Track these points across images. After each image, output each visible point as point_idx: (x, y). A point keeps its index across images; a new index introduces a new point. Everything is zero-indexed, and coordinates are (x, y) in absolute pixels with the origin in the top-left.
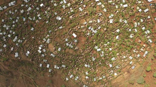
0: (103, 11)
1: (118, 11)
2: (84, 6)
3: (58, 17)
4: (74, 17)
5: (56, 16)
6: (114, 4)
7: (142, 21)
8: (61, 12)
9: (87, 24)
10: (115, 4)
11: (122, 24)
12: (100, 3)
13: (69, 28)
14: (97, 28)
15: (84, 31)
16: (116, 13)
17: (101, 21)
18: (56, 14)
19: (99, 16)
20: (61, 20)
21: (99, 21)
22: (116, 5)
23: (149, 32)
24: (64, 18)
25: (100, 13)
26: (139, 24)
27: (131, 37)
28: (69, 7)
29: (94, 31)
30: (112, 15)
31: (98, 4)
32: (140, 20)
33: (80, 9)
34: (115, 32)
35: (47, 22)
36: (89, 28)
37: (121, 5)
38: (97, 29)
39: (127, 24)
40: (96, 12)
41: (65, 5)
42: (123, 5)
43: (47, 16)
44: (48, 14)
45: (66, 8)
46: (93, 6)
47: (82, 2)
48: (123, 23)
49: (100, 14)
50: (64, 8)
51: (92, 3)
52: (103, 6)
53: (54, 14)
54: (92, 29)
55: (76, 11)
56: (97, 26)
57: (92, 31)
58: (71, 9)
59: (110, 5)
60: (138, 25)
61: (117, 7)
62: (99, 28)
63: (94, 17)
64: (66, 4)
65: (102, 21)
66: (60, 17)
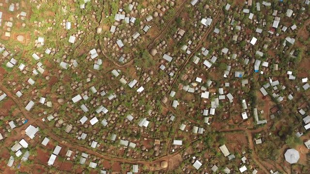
0: (119, 71)
1: (88, 80)
2: (163, 68)
3: (209, 24)
4: (176, 36)
5: (215, 25)
6: (103, 94)
7: (31, 81)
8: (208, 37)
9: (142, 27)
10: (100, 95)
11: (69, 57)
12: (132, 85)
13: (177, 7)
14: (117, 27)
15: (143, 9)
16: (90, 75)
17: (116, 45)
18: (217, 31)
19: (124, 55)
20: (201, 19)
21: (120, 43)
22: (98, 93)
23: (9, 65)
24: (196, 25)
25: (123, 62)
26: (35, 72)
27: (41, 40)
28: (194, 54)
29: (122, 17)
30: (96, 67)
31: (135, 82)
32: (35, 81)
33: (169, 59)
34: (77, 35)
35: (228, 7)
36: (133, 20)
37: (86, 98)
38: (117, 24)
39: (58, 61)
40: (132, 61)
41: (204, 56)
42: (83, 99)
43: (233, 21)
44: (232, 26)
45: (199, 50)
46: (145, 74)
47: (172, 74)
48: (68, 61)
49: (122, 59)
50: (203, 49)
51: (149, 79)
52: (123, 81)
53: (219, 28)
54: (127, 20)
55: (176, 51)
56: (120, 32)
57: (126, 16)
58: (189, 52)
59: (110, 89)
60: (36, 69)
61: (94, 90)
62: (113, 29)
63: (134, 49)
64: (203, 61)
65: (112, 46)
66: (204, 26)
